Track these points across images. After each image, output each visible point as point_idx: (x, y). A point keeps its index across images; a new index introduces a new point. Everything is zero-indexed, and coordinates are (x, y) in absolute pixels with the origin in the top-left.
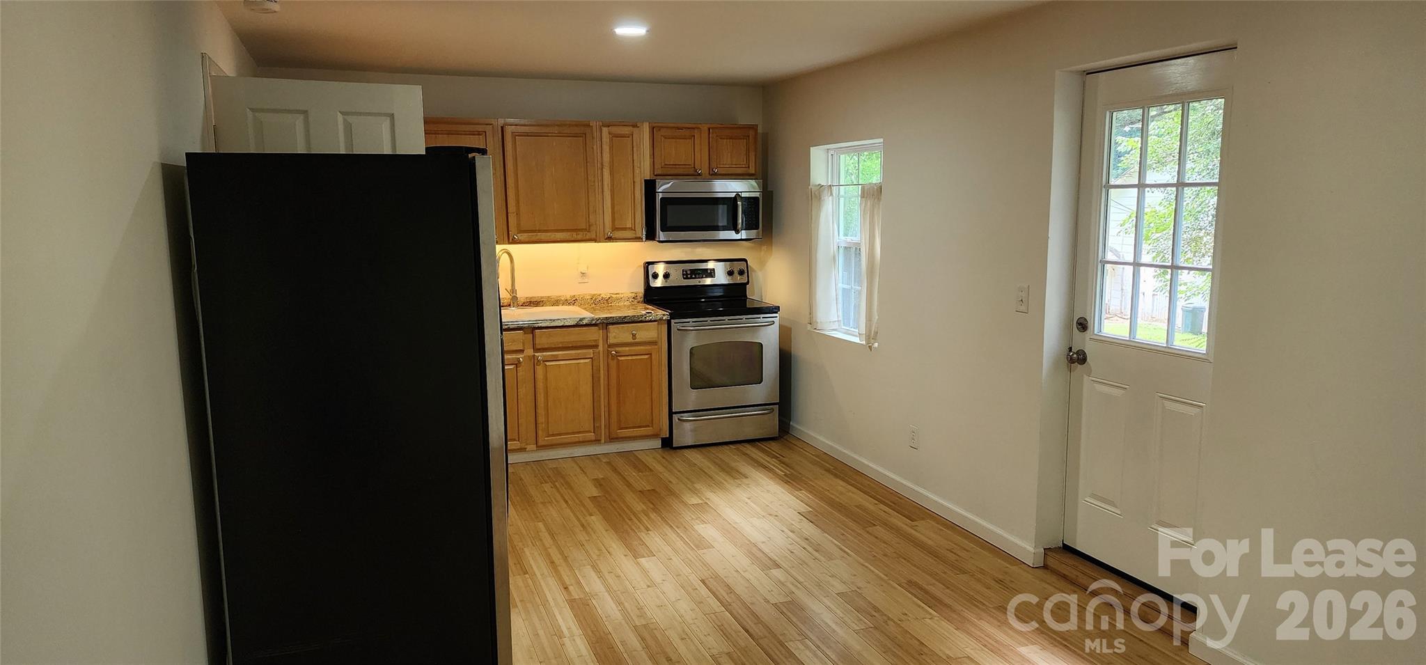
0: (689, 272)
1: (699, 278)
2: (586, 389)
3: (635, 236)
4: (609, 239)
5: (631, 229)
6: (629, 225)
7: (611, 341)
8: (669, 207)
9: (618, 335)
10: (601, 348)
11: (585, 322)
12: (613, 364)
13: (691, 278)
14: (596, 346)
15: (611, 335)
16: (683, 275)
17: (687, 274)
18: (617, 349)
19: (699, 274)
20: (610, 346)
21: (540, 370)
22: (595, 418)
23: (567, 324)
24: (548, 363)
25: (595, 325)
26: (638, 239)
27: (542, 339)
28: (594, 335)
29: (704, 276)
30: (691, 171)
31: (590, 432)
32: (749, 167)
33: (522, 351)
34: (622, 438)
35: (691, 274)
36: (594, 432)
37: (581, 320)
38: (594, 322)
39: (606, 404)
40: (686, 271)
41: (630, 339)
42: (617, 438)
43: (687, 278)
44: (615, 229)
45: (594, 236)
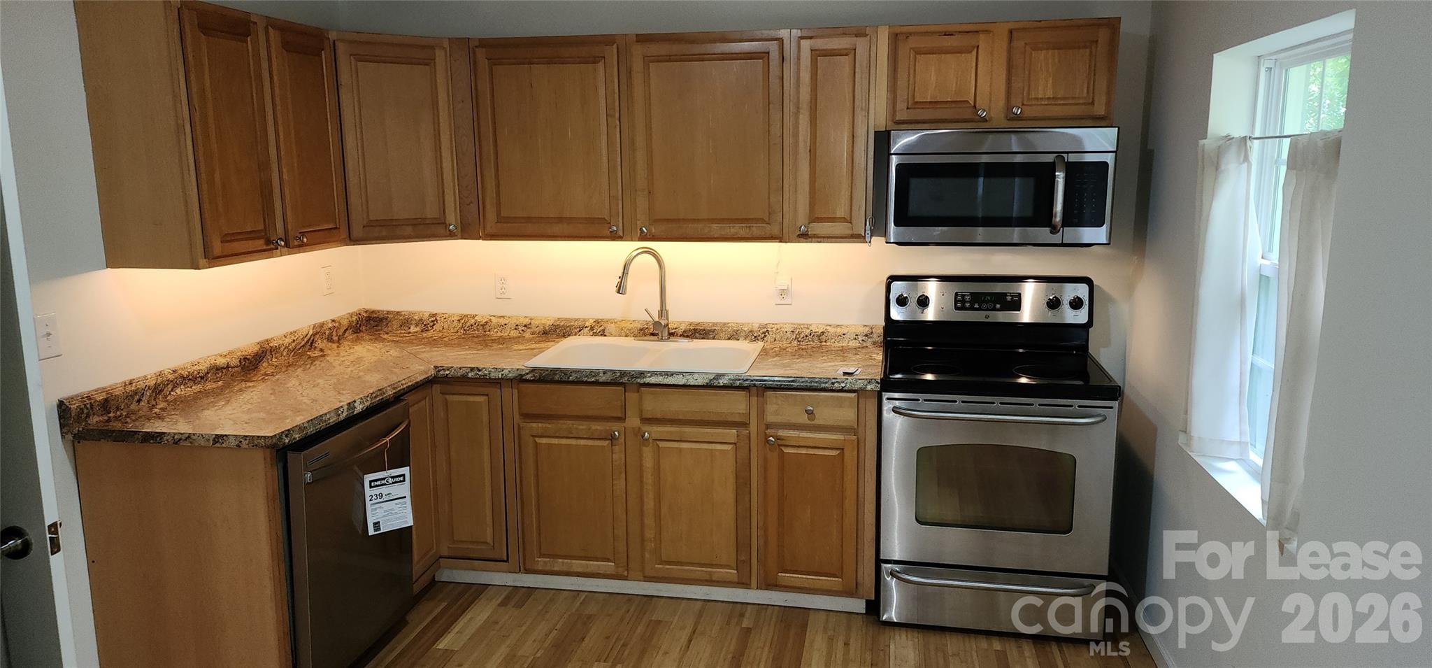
0: (968, 298)
1: (987, 310)
2: (725, 492)
3: (849, 232)
4: (804, 237)
5: (843, 220)
6: (841, 212)
7: (770, 418)
8: (914, 182)
9: (780, 409)
10: (753, 427)
11: (722, 382)
12: (773, 457)
13: (972, 309)
14: (745, 425)
15: (771, 408)
16: (956, 301)
17: (963, 301)
18: (782, 433)
19: (987, 302)
20: (768, 426)
21: (648, 453)
22: (742, 545)
23: (692, 382)
24: (662, 444)
25: (740, 388)
26: (857, 238)
27: (653, 404)
28: (736, 405)
29: (998, 306)
30: (967, 114)
31: (728, 567)
32: (1093, 103)
33: (621, 419)
34: (785, 587)
35: (972, 303)
36: (737, 570)
37: (719, 376)
38: (738, 383)
39: (761, 524)
40: (963, 296)
41: (804, 419)
42: (776, 586)
43: (963, 308)
44: (814, 219)
45: (776, 230)
